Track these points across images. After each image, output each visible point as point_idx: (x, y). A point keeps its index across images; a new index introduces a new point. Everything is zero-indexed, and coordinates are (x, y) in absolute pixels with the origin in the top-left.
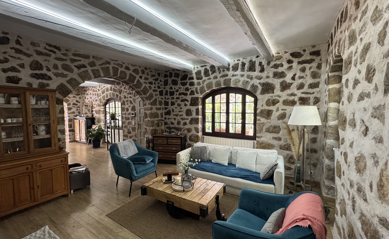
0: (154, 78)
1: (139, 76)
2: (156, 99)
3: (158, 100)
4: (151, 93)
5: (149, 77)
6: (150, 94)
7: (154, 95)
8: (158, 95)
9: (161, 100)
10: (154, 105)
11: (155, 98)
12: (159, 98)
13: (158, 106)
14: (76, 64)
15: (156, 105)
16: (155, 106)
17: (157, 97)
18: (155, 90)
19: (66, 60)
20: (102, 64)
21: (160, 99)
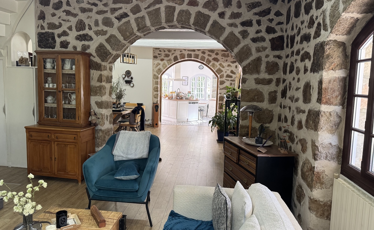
0: (257, 10)
1: (219, 14)
2: (259, 59)
3: (264, 60)
4: (245, 46)
5: (243, 10)
6: (243, 48)
7: (253, 50)
8: (266, 48)
9: (277, 60)
10: (251, 73)
11: (255, 55)
12: (267, 56)
13: (264, 75)
14: (117, 14)
15: (258, 72)
16: (255, 76)
17: (262, 54)
18: (258, 38)
19: (107, 12)
20: (149, 7)
21: (271, 59)
